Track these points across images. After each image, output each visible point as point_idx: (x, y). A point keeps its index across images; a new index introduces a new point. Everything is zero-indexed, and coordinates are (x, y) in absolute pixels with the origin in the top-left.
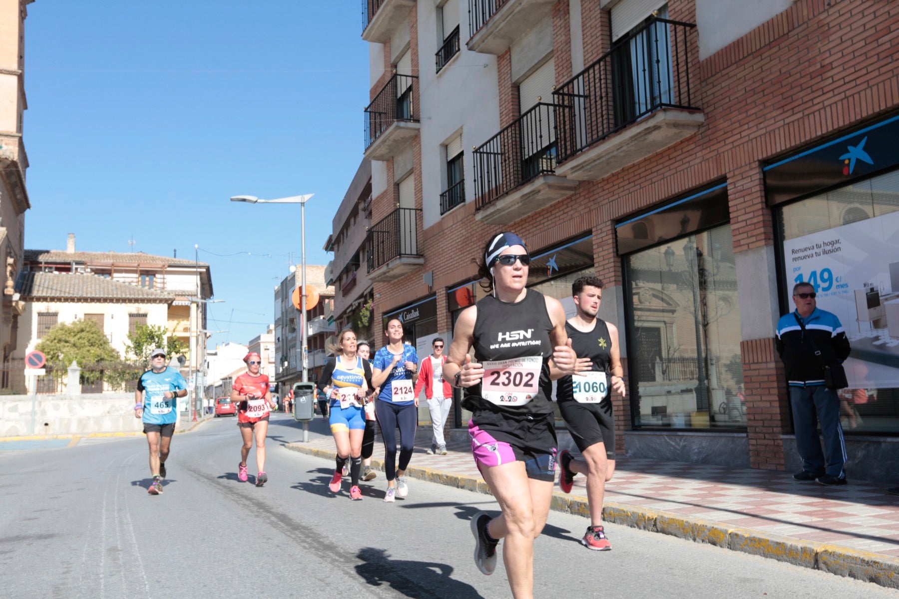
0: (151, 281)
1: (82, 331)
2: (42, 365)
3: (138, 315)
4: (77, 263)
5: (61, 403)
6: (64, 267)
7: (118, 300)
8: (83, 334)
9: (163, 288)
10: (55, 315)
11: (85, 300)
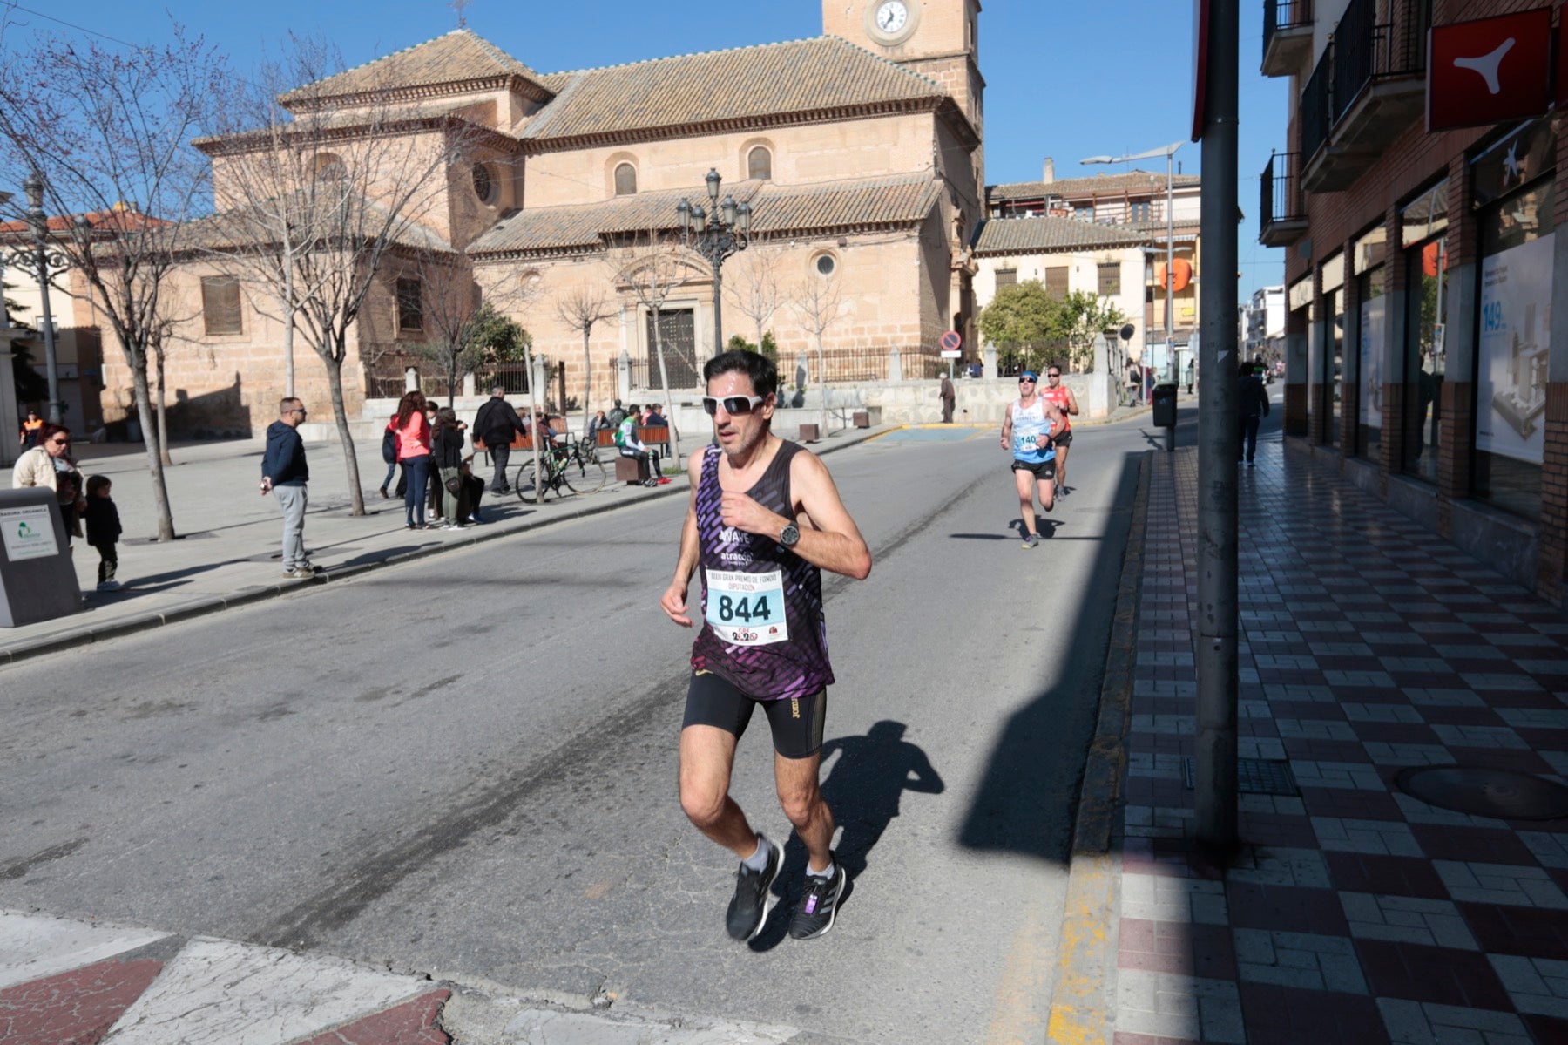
0: (1145, 210)
1: (1026, 295)
2: (957, 346)
3: (1109, 265)
4: (1054, 197)
5: (979, 388)
6: (1038, 205)
7: (1084, 248)
8: (1027, 300)
9: (1159, 217)
10: (1014, 271)
11: (1046, 251)
